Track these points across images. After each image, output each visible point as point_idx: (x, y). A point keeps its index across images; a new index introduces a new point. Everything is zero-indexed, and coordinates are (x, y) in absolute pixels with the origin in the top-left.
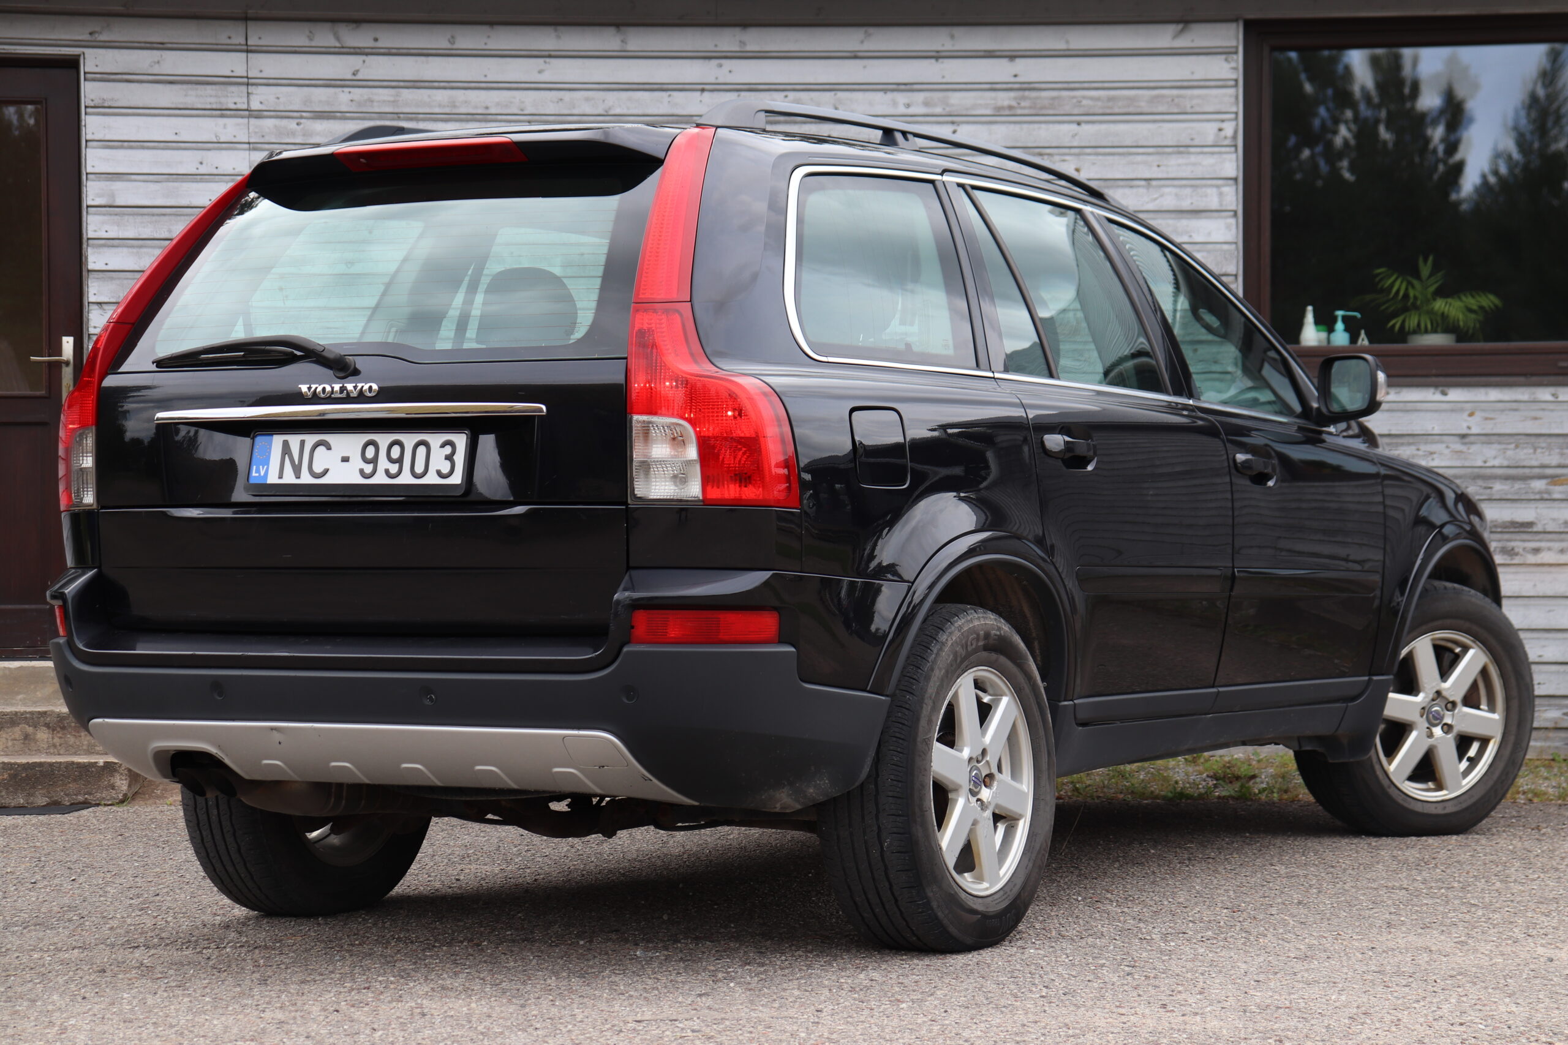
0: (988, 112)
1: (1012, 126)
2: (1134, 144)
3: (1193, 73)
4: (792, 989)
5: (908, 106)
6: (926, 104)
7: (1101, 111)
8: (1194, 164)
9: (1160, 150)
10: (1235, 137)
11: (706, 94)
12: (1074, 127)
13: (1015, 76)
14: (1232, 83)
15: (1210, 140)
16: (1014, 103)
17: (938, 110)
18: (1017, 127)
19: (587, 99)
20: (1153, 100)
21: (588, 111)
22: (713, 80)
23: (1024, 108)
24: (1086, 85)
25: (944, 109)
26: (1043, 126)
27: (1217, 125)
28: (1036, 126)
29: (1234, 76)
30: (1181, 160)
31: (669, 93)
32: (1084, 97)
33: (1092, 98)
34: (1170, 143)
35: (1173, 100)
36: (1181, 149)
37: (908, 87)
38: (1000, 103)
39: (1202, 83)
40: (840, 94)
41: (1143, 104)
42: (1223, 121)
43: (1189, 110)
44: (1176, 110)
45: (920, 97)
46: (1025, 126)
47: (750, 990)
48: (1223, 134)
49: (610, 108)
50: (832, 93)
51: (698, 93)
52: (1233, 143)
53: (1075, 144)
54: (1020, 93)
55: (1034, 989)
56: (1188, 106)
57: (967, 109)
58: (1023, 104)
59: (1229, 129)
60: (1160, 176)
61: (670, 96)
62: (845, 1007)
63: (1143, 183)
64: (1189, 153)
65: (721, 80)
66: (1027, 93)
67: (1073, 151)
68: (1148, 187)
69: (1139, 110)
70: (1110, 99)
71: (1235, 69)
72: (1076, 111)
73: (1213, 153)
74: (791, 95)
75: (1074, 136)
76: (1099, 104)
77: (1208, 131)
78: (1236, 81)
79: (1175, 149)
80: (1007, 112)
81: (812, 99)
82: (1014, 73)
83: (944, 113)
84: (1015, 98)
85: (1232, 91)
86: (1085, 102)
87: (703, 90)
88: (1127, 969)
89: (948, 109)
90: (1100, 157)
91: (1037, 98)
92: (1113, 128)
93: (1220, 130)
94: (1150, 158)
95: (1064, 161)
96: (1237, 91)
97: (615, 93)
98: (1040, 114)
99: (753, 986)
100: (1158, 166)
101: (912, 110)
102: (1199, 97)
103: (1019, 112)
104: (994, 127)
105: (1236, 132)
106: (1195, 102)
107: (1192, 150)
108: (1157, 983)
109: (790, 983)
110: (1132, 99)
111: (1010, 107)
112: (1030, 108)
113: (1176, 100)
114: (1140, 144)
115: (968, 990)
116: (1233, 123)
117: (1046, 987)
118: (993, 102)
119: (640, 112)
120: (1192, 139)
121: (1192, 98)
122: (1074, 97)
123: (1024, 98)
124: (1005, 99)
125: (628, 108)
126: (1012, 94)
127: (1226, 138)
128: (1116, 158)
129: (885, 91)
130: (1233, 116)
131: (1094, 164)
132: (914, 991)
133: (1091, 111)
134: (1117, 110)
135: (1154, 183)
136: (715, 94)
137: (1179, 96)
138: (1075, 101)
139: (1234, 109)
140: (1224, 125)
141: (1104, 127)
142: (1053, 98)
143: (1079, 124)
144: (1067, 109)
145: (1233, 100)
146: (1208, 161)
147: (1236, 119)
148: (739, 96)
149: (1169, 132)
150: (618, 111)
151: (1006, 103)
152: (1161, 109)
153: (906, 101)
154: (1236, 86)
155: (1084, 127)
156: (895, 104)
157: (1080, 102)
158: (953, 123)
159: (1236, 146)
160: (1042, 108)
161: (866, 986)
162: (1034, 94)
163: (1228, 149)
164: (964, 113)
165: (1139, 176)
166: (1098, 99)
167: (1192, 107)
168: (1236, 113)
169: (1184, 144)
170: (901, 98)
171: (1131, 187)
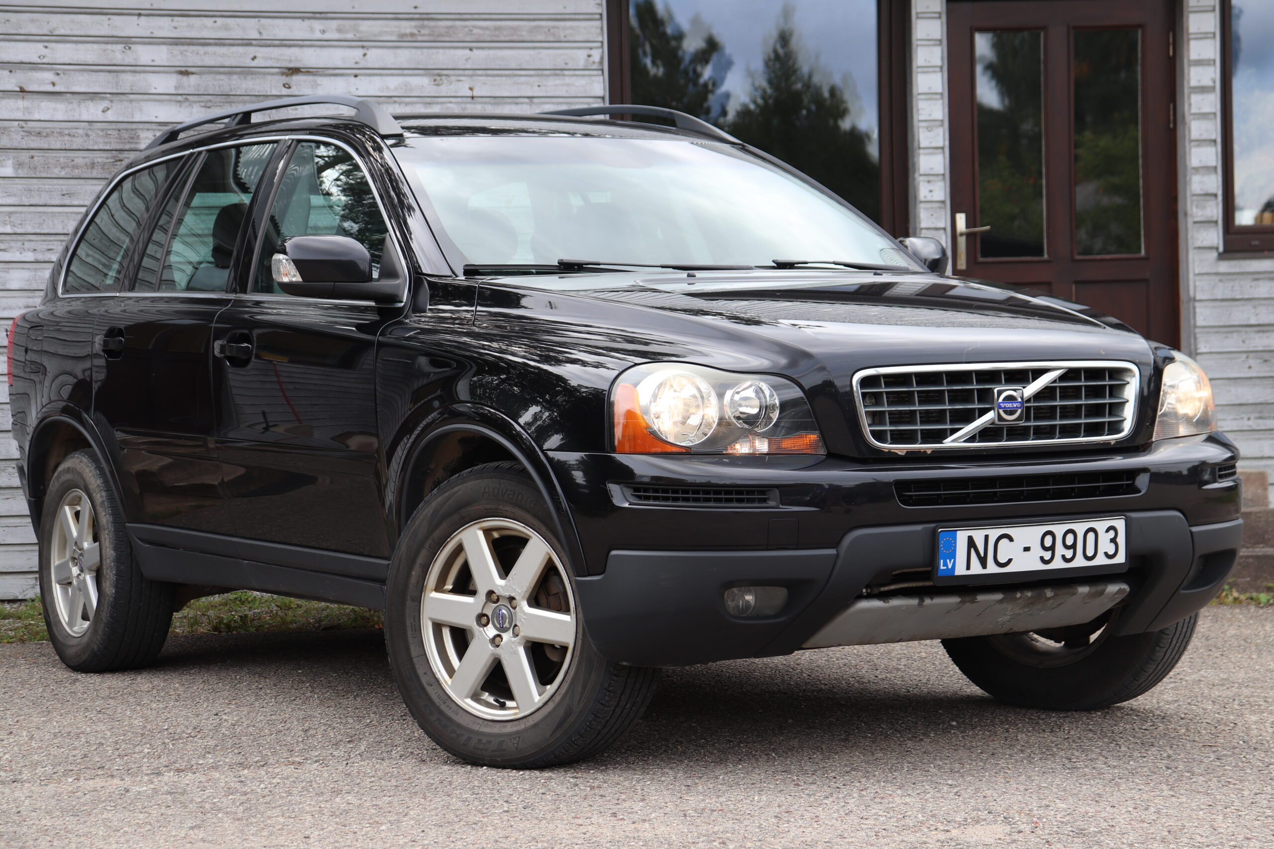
0: (393, 38)
1: (414, 51)
2: (518, 67)
3: (565, 8)
4: (277, 816)
5: (324, 32)
6: (339, 30)
7: (489, 39)
8: (568, 85)
9: (539, 72)
10: (601, 62)
11: (142, 18)
12: (467, 52)
13: (416, 7)
14: (598, 17)
15: (581, 64)
16: (415, 31)
17: (350, 36)
18: (419, 52)
19: (32, 21)
20: (532, 30)
21: (34, 31)
22: (148, 7)
23: (424, 35)
24: (476, 16)
25: (355, 35)
26: (441, 51)
27: (585, 52)
28: (434, 51)
29: (599, 11)
30: (558, 81)
31: (108, 17)
32: (475, 27)
33: (481, 28)
34: (548, 67)
35: (549, 30)
36: (558, 72)
37: (323, 15)
38: (403, 31)
39: (573, 17)
40: (263, 21)
41: (524, 33)
42: (591, 49)
43: (563, 39)
44: (552, 39)
45: (334, 24)
46: (425, 51)
47: (238, 819)
48: (591, 59)
49: (54, 29)
50: (256, 20)
51: (136, 18)
52: (600, 68)
53: (468, 67)
54: (420, 23)
55: (496, 804)
56: (562, 35)
57: (375, 35)
58: (423, 32)
59: (596, 55)
60: (540, 94)
61: (109, 19)
62: (330, 832)
63: (526, 100)
64: (564, 75)
65: (155, 7)
66: (426, 23)
67: (467, 72)
68: (531, 103)
69: (521, 39)
70: (497, 29)
71: (600, 5)
72: (468, 39)
73: (583, 76)
74: (220, 21)
75: (467, 60)
76: (488, 32)
77: (579, 57)
78: (601, 15)
79: (553, 72)
80: (410, 39)
81: (238, 25)
82: (415, 5)
83: (355, 38)
84: (416, 27)
85: (598, 23)
86: (475, 31)
87: (140, 15)
88: (572, 780)
89: (358, 35)
90: (490, 78)
91: (435, 27)
92: (500, 53)
93: (589, 56)
94: (532, 79)
95: (459, 81)
96: (602, 24)
97: (59, 16)
98: (437, 41)
99: (240, 815)
100: (539, 86)
101: (327, 36)
102: (571, 28)
103: (420, 38)
104: (398, 51)
105: (602, 58)
106: (568, 32)
107: (566, 72)
108: (602, 792)
109: (274, 811)
110: (515, 29)
111: (412, 35)
112: (429, 35)
113: (552, 30)
114: (523, 67)
115: (437, 809)
116: (600, 50)
117: (507, 802)
118: (397, 29)
119: (82, 33)
120: (566, 64)
121: (565, 28)
122: (466, 27)
123: (423, 27)
124: (407, 27)
125: (71, 29)
126: (413, 23)
127: (594, 62)
128: (504, 79)
129: (303, 18)
130: (599, 44)
131: (485, 84)
132: (390, 812)
133: (481, 39)
134: (502, 38)
135: (535, 100)
136: (151, 18)
137: (554, 27)
138: (467, 29)
139: (600, 39)
140: (593, 52)
141: (492, 52)
142: (448, 27)
143: (471, 49)
144: (461, 36)
145: (599, 31)
146: (581, 82)
147: (602, 47)
148: (172, 20)
149: (547, 58)
150: (62, 32)
151: (408, 31)
152: (540, 37)
153: (322, 28)
154: (601, 19)
155: (475, 52)
156: (312, 30)
157: (472, 30)
158: (363, 47)
159: (602, 70)
160: (439, 35)
161: (345, 810)
162: (432, 23)
163: (595, 72)
164: (373, 38)
165: (523, 94)
166: (486, 28)
167: (565, 36)
168: (602, 42)
169: (559, 68)
170: (318, 25)
171: (517, 104)
